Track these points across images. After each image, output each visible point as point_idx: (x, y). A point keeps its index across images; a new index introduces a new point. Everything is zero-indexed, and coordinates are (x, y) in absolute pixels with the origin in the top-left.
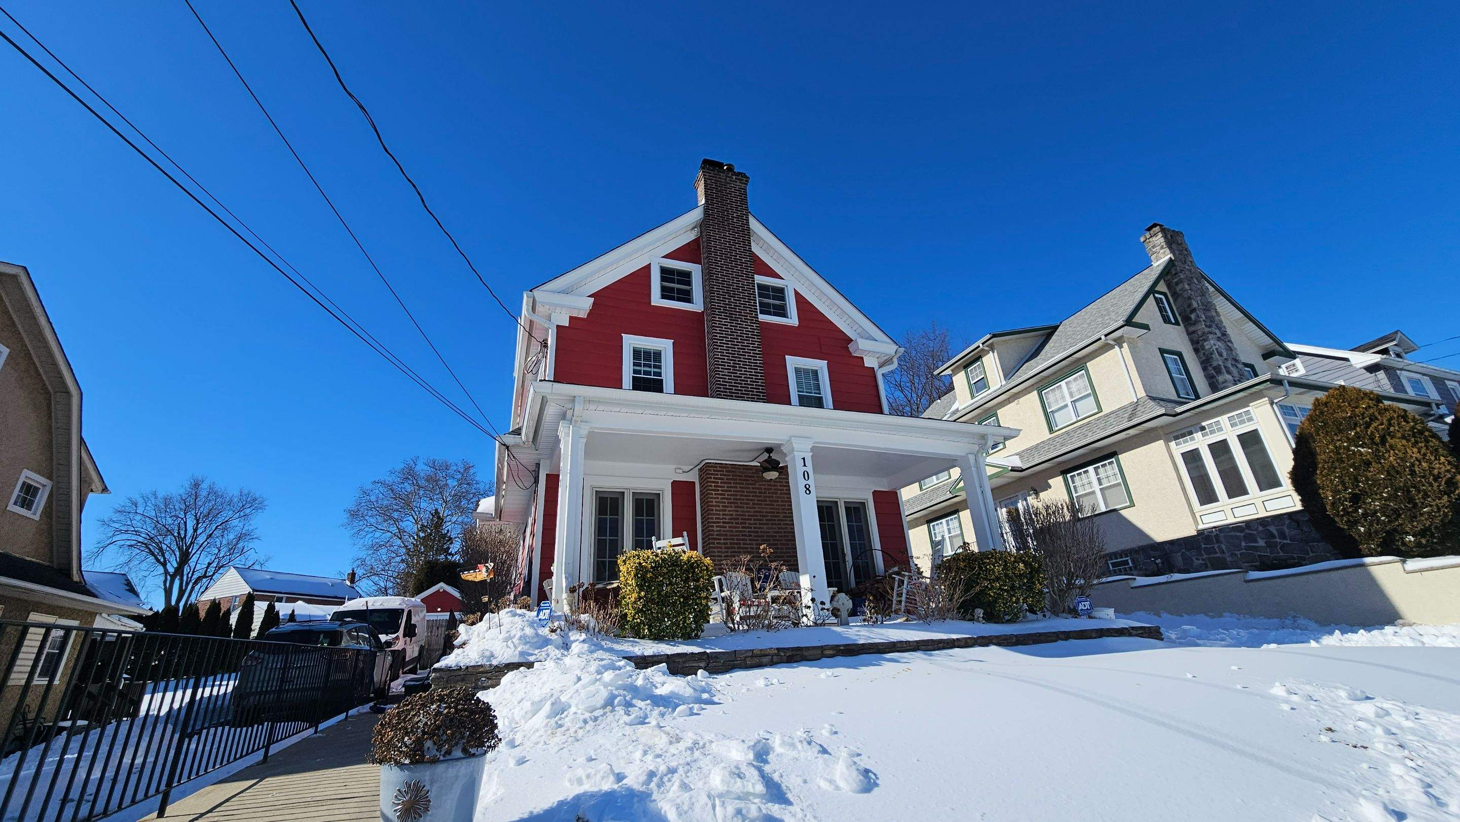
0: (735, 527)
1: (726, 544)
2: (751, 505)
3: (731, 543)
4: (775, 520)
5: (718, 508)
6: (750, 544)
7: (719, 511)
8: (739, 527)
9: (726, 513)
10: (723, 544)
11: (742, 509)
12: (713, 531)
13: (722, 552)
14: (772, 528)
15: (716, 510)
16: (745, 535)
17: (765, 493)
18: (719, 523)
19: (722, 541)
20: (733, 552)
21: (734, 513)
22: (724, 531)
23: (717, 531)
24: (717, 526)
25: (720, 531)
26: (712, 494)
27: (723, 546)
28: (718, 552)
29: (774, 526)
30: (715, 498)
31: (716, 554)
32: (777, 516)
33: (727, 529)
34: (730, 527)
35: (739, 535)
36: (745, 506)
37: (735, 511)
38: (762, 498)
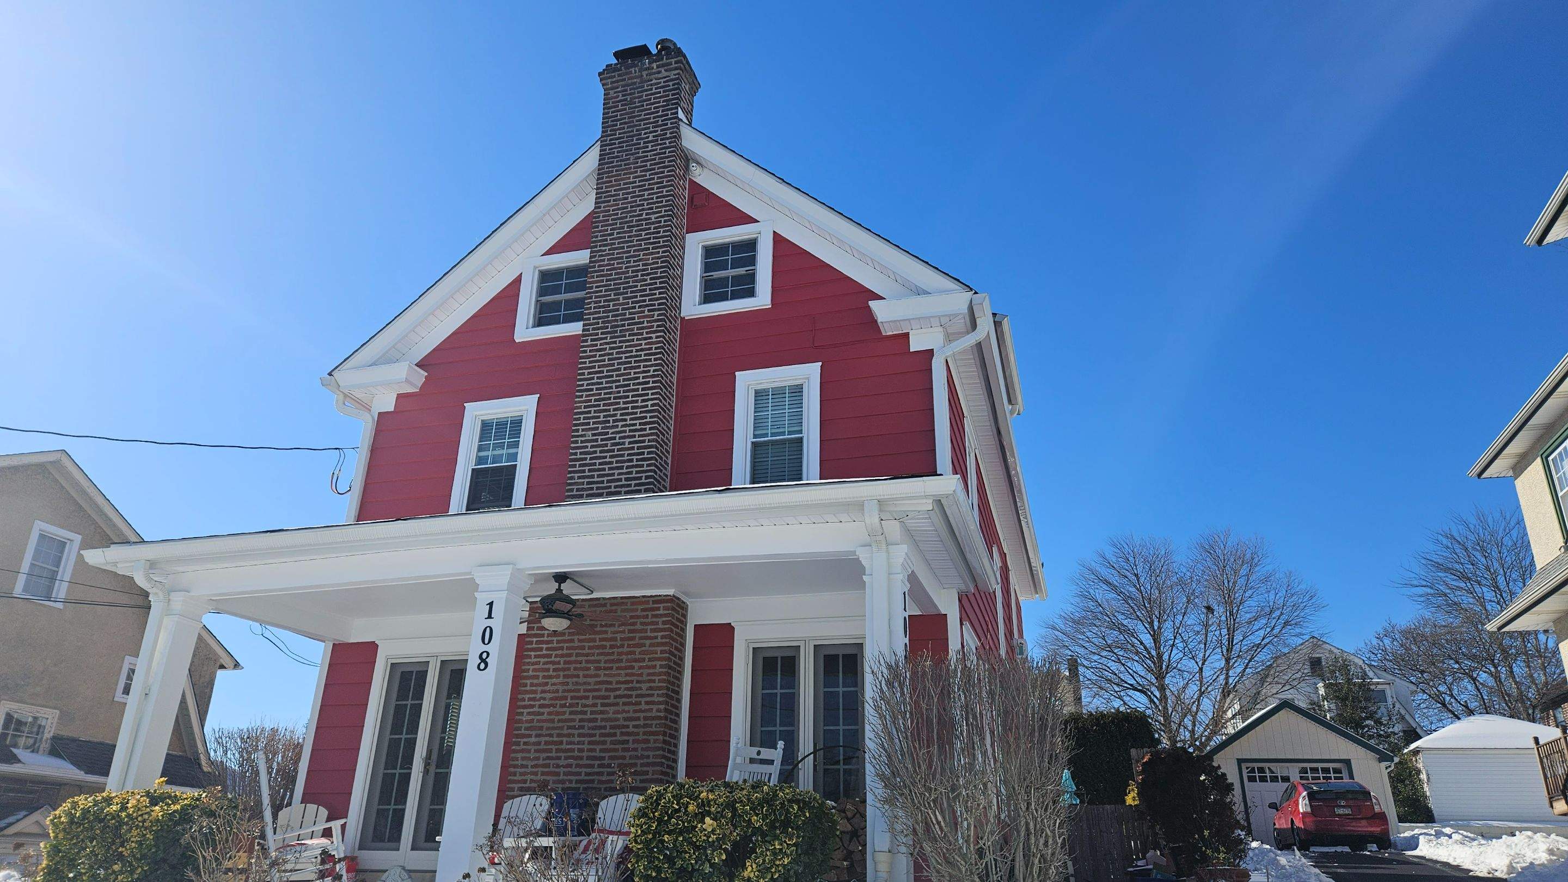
0: (558, 714)
1: (539, 743)
2: (592, 672)
3: (546, 743)
4: (630, 696)
5: (535, 681)
6: (579, 743)
7: (537, 685)
8: (564, 713)
9: (547, 688)
10: (534, 744)
11: (575, 680)
12: (520, 721)
13: (529, 758)
14: (624, 711)
15: (532, 685)
16: (574, 728)
17: (622, 646)
18: (533, 706)
19: (533, 740)
20: (548, 758)
21: (561, 688)
22: (538, 721)
23: (527, 721)
24: (529, 714)
25: (532, 721)
26: (530, 657)
27: (533, 748)
28: (523, 758)
29: (626, 708)
30: (533, 664)
31: (519, 763)
32: (637, 689)
33: (545, 717)
34: (549, 714)
35: (562, 728)
36: (581, 673)
37: (563, 684)
38: (615, 657)
